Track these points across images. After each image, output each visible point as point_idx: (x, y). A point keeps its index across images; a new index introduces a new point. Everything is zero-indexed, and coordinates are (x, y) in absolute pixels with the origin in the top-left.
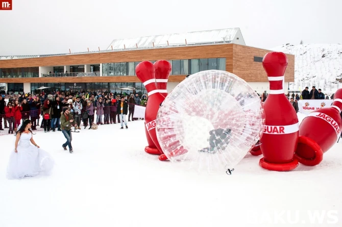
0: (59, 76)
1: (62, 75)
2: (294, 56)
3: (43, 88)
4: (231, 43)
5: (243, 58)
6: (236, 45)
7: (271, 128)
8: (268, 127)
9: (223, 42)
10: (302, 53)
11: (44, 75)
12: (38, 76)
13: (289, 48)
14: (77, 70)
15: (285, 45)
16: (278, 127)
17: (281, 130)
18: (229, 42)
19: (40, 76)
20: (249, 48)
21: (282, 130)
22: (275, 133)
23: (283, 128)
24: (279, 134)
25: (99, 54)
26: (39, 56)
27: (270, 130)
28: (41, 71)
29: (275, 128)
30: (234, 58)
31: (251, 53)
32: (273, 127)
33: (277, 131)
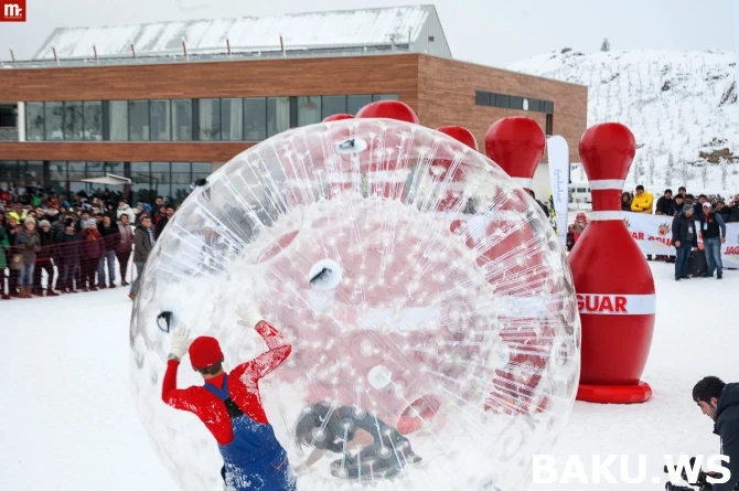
2: (585, 89)
4: (412, 50)
5: (447, 94)
6: (428, 58)
7: (597, 299)
8: (588, 298)
9: (387, 47)
10: (606, 75)
13: (568, 61)
15: (558, 53)
16: (612, 297)
17: (617, 304)
18: (406, 46)
20: (461, 65)
21: (621, 305)
22: (606, 312)
23: (624, 300)
24: (614, 313)
27: (592, 305)
30: (420, 96)
31: (469, 80)
32: (601, 297)
33: (610, 307)
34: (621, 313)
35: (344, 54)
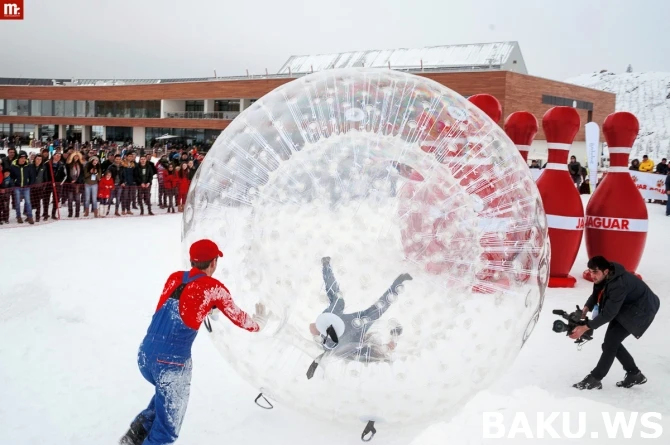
0: (195, 116)
1: (201, 116)
2: (613, 96)
3: (167, 136)
4: (502, 69)
5: (523, 96)
6: (512, 73)
7: (610, 220)
8: (604, 220)
9: (487, 67)
10: (630, 88)
11: (169, 115)
12: (159, 116)
13: (604, 78)
14: (225, 107)
15: (598, 73)
16: (620, 220)
17: (623, 225)
18: (499, 66)
19: (163, 116)
20: (533, 79)
21: (625, 225)
22: (615, 229)
23: (628, 222)
24: (621, 230)
25: (267, 81)
26: (159, 82)
27: (607, 224)
28: (165, 108)
29: (616, 221)
30: (507, 97)
31: (539, 88)
32: (613, 219)
33: (618, 226)
34: (625, 230)
35: (460, 71)
